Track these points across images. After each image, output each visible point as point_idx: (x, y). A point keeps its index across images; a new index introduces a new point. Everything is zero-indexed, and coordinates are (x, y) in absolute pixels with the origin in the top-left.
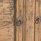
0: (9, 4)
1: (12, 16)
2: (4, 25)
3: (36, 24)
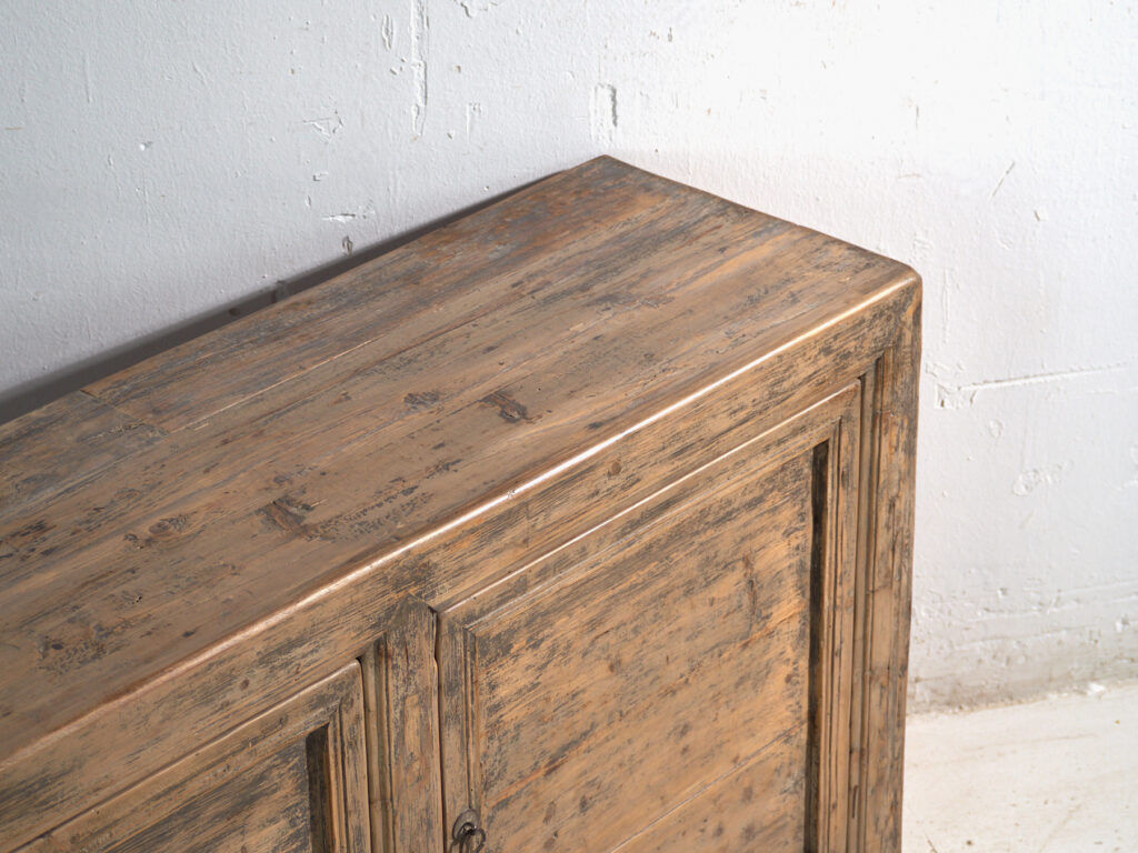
0: (282, 823)
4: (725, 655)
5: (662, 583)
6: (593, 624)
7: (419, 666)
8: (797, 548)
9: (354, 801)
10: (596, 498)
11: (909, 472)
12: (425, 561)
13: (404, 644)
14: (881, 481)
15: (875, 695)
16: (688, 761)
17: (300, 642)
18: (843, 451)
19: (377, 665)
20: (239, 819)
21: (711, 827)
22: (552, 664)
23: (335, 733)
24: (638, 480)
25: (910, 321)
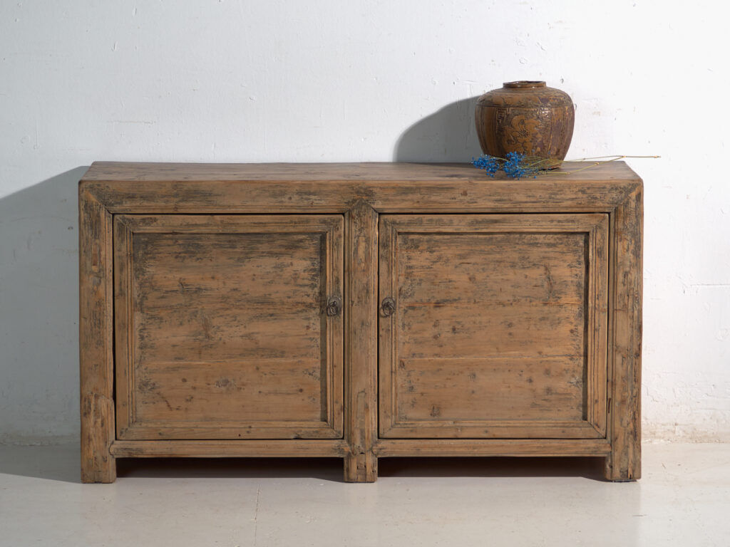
0: (309, 262)
1: (317, 290)
2: (294, 310)
3: (381, 319)
4: (534, 303)
5: (498, 256)
6: (461, 257)
7: (367, 227)
8: (576, 275)
9: (336, 266)
10: (454, 200)
11: (636, 265)
12: (371, 189)
13: (359, 215)
14: (619, 261)
15: (619, 359)
16: (512, 340)
17: (314, 194)
18: (597, 241)
19: (349, 219)
20: (291, 252)
21: (525, 376)
22: (439, 263)
23: (330, 237)
24: (476, 202)
25: (634, 197)
